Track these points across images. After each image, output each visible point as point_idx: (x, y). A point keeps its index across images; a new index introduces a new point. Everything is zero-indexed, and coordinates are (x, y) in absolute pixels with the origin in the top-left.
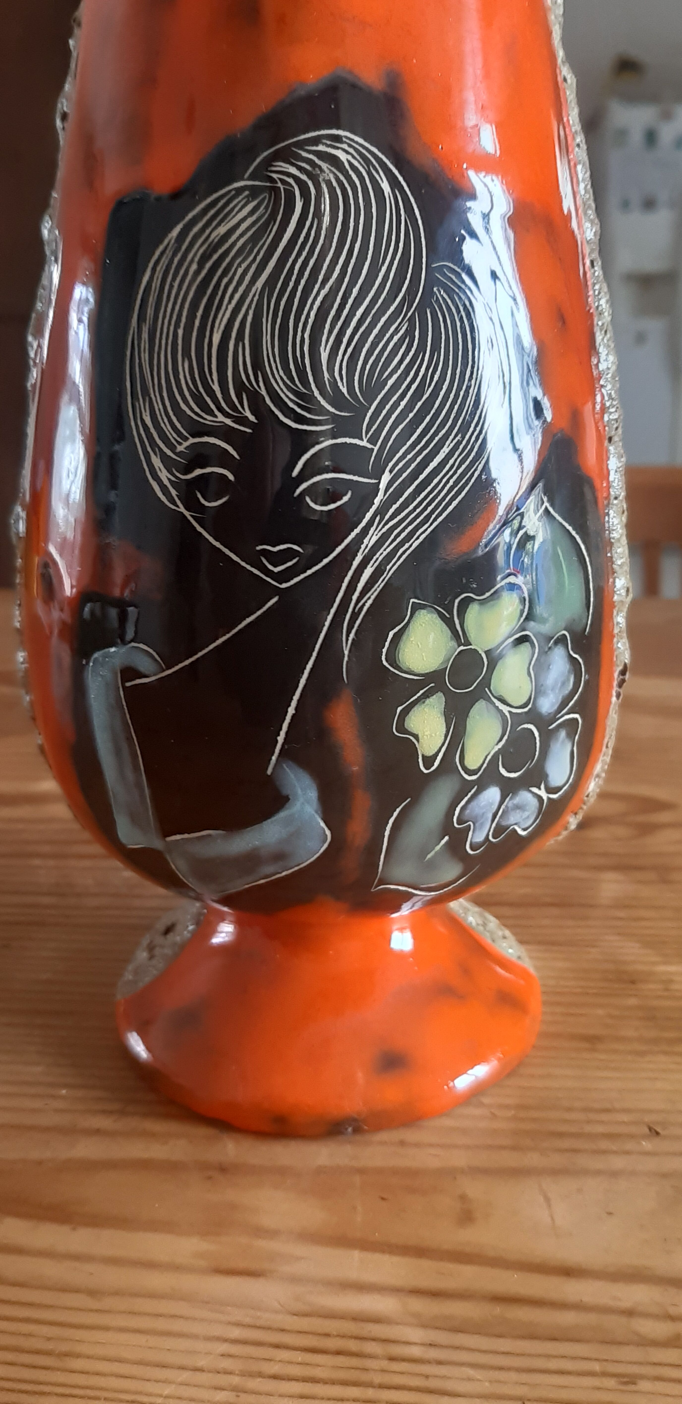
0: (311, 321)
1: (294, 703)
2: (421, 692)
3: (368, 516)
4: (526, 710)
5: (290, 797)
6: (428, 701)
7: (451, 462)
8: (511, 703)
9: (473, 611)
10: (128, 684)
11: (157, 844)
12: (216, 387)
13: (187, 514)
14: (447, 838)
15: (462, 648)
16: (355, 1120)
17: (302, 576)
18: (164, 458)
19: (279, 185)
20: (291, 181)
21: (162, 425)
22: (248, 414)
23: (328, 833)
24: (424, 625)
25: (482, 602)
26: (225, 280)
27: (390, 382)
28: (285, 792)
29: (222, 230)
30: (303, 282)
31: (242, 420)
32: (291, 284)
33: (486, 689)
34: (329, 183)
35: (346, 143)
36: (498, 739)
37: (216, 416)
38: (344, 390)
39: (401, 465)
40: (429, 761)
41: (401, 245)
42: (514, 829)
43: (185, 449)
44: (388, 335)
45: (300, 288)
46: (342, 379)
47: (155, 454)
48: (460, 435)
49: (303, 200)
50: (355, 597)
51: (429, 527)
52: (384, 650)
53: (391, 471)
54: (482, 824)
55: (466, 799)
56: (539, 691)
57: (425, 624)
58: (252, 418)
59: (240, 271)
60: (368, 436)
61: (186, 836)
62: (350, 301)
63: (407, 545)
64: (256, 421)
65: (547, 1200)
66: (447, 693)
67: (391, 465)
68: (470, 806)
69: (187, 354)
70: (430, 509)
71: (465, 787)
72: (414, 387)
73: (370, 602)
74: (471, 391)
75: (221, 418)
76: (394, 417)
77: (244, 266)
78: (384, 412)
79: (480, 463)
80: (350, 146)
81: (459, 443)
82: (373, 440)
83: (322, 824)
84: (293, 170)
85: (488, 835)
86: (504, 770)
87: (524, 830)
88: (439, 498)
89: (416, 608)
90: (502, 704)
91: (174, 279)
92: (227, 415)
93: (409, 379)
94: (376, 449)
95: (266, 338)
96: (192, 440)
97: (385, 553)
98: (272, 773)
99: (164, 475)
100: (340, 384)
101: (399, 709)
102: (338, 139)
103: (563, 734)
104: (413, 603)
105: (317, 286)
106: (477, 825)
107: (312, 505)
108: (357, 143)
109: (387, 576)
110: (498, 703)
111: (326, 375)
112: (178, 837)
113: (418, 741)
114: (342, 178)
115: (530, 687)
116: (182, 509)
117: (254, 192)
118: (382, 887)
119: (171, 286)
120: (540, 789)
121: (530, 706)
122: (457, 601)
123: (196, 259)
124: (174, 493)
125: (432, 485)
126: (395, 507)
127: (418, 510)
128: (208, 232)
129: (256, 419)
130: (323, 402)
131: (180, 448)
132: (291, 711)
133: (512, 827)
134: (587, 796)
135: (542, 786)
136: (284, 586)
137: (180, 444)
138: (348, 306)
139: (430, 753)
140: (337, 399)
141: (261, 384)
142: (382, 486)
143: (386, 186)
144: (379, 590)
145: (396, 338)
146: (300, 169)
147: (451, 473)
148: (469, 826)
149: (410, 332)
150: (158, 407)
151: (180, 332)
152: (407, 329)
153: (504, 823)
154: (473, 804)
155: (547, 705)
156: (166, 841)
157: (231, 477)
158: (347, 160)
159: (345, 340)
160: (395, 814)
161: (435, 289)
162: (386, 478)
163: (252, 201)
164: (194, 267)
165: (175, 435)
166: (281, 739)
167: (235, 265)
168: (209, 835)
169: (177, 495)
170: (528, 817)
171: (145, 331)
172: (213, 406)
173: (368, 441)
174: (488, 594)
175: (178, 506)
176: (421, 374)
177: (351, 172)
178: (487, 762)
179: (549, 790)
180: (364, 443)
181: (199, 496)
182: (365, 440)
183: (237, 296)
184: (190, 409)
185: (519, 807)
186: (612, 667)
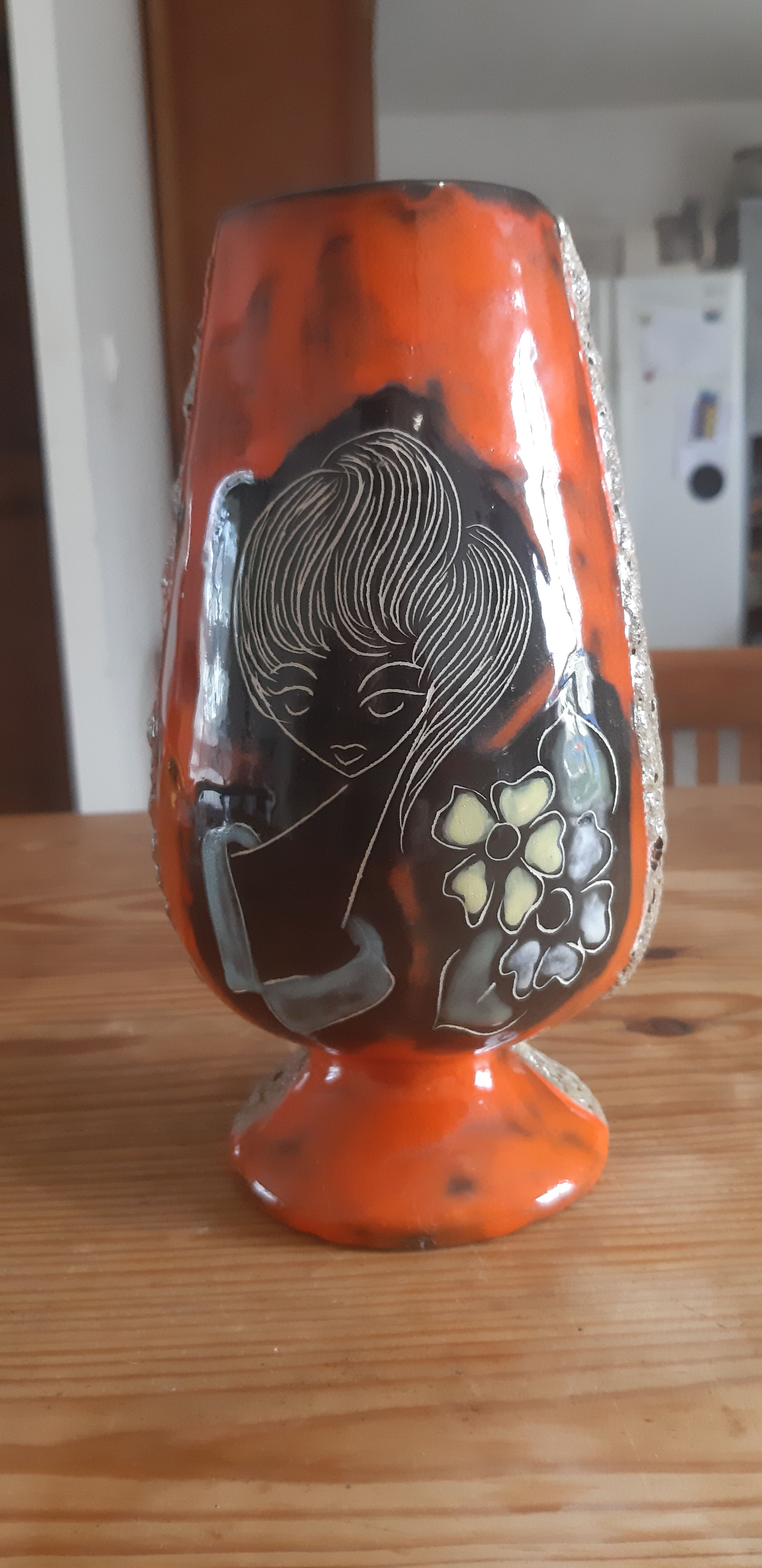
0: (371, 574)
1: (361, 870)
2: (465, 860)
3: (418, 721)
4: (558, 876)
5: (361, 947)
6: (471, 868)
7: (485, 677)
8: (545, 871)
9: (507, 795)
10: (233, 856)
11: (257, 988)
12: (300, 625)
13: (277, 721)
14: (494, 984)
15: (498, 824)
16: (427, 1234)
17: (367, 769)
18: (261, 679)
19: (346, 471)
20: (355, 468)
21: (260, 654)
22: (324, 645)
23: (392, 977)
25: (514, 788)
26: (306, 544)
27: (434, 618)
28: (356, 943)
29: (304, 506)
30: (365, 545)
31: (320, 650)
32: (356, 546)
33: (521, 858)
34: (384, 469)
35: (397, 438)
36: (534, 900)
37: (300, 647)
38: (398, 625)
39: (443, 681)
40: (474, 918)
41: (441, 513)
42: (555, 978)
43: (277, 671)
44: (431, 583)
45: (363, 549)
46: (396, 618)
47: (255, 676)
48: (491, 657)
49: (364, 484)
50: (408, 785)
51: (467, 728)
52: (433, 827)
53: (435, 687)
54: (525, 974)
55: (509, 950)
56: (569, 859)
57: (466, 805)
58: (327, 648)
59: (317, 537)
60: (417, 660)
61: (279, 980)
63: (449, 743)
64: (329, 650)
66: (487, 862)
67: (435, 681)
68: (513, 957)
69: (278, 600)
70: (467, 714)
71: (507, 941)
72: (453, 621)
73: (420, 788)
74: (500, 622)
75: (303, 648)
76: (437, 644)
77: (320, 534)
78: (429, 641)
79: (509, 678)
80: (400, 440)
81: (491, 662)
82: (421, 663)
83: (387, 970)
84: (357, 461)
85: (532, 983)
86: (541, 926)
87: (567, 980)
89: (458, 792)
90: (536, 871)
91: (268, 543)
92: (307, 646)
93: (449, 615)
94: (423, 669)
95: (337, 587)
96: (281, 665)
97: (432, 750)
98: (346, 927)
99: (260, 691)
100: (394, 621)
101: (447, 874)
102: (391, 435)
103: (595, 897)
104: (456, 788)
106: (521, 973)
107: (373, 713)
108: (405, 437)
109: (434, 767)
110: (532, 870)
111: (383, 614)
112: (273, 982)
113: (464, 901)
114: (394, 465)
115: (561, 856)
116: (274, 718)
117: (328, 478)
118: (441, 1026)
119: (266, 549)
120: (577, 944)
121: (562, 873)
122: (492, 787)
123: (285, 528)
124: (268, 705)
125: (469, 696)
126: (439, 713)
127: (458, 716)
129: (330, 648)
130: (381, 635)
131: (273, 671)
133: (553, 977)
134: (633, 954)
135: (579, 942)
136: (353, 776)
137: (273, 668)
138: (400, 562)
139: (475, 911)
140: (391, 632)
141: (334, 622)
142: (429, 697)
143: (428, 469)
144: (427, 778)
145: (438, 585)
146: (362, 459)
147: (484, 686)
148: (514, 973)
149: (449, 580)
150: (257, 639)
151: (273, 583)
152: (446, 577)
153: (546, 973)
154: (516, 955)
155: (578, 871)
156: (263, 986)
157: (311, 693)
158: (398, 451)
159: (398, 588)
160: (448, 962)
161: (469, 545)
162: (431, 691)
163: (326, 485)
164: (283, 534)
165: (269, 661)
166: (352, 899)
167: (314, 533)
168: (297, 980)
169: (270, 707)
170: (568, 969)
171: (247, 582)
172: (297, 639)
173: (416, 664)
174: (519, 781)
175: (271, 716)
177: (401, 460)
178: (525, 919)
179: (586, 946)
180: (414, 665)
181: (287, 707)
182: (415, 663)
183: (315, 557)
184: (281, 641)
185: (560, 959)
186: (644, 841)
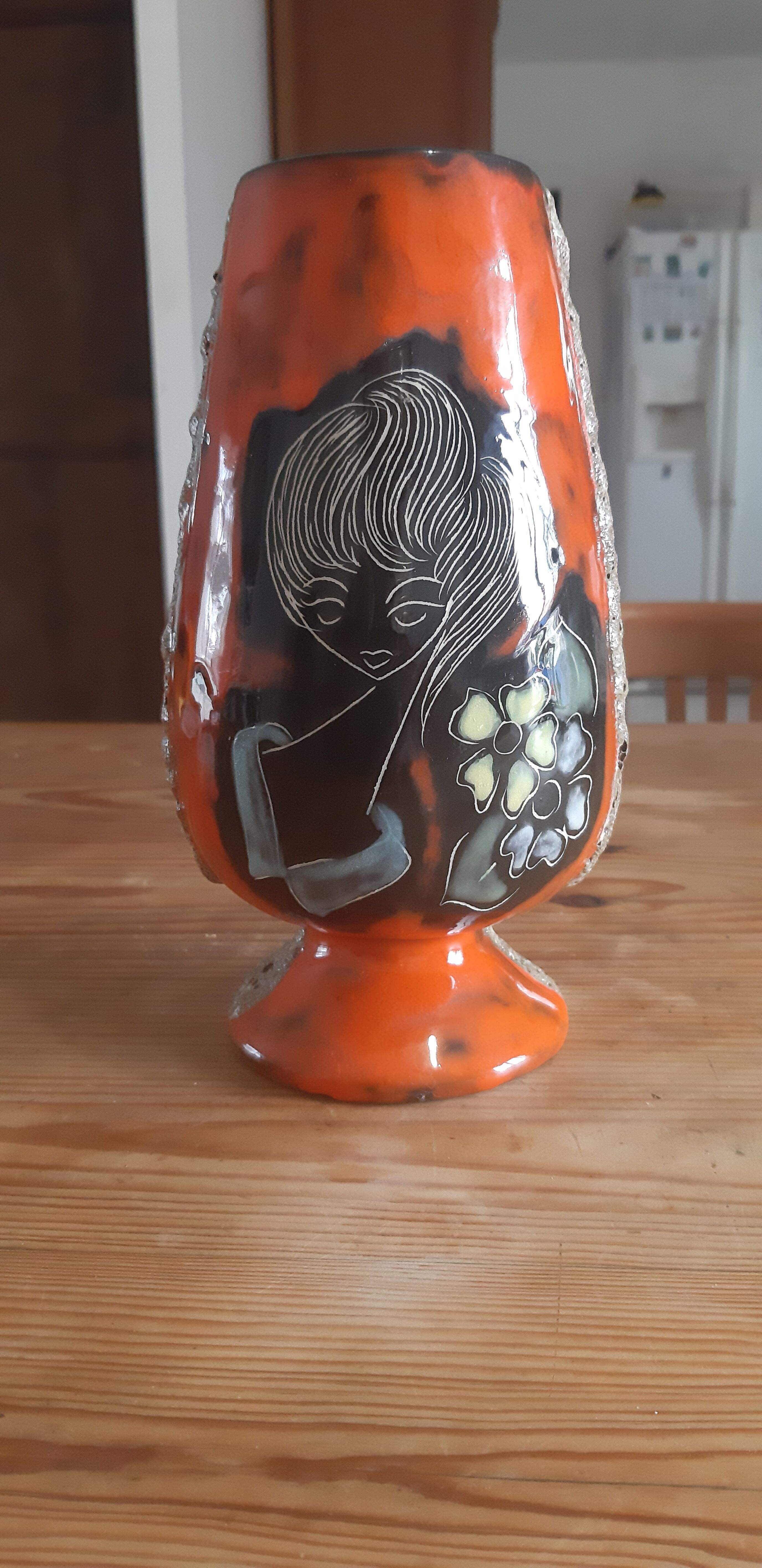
0: (398, 497)
1: (386, 762)
2: (476, 754)
3: (438, 630)
4: (551, 769)
5: (383, 831)
6: (481, 760)
7: (495, 592)
8: (541, 764)
9: (512, 697)
10: (264, 753)
11: (281, 872)
12: (332, 543)
13: (310, 630)
14: (495, 864)
15: (505, 722)
16: (427, 1089)
17: (392, 672)
18: (294, 591)
19: (376, 406)
20: (384, 403)
21: (293, 569)
22: (354, 561)
23: (409, 858)
24: (477, 706)
25: (518, 690)
26: (339, 470)
27: (453, 539)
28: (380, 826)
29: (336, 436)
30: (392, 471)
31: (351, 566)
32: (385, 473)
33: (522, 753)
34: (410, 405)
36: (531, 790)
37: (332, 563)
38: (421, 544)
39: (460, 595)
40: (482, 805)
41: (459, 445)
42: (544, 860)
43: (310, 585)
44: (451, 507)
45: (391, 475)
46: (419, 537)
47: (288, 590)
48: (501, 574)
49: (392, 417)
50: (429, 687)
51: (481, 637)
52: (450, 724)
53: (454, 599)
54: (521, 854)
55: (509, 834)
56: (559, 755)
58: (357, 564)
59: (349, 464)
60: (438, 575)
61: (304, 864)
62: (425, 484)
63: (465, 650)
64: (360, 566)
65: (575, 1137)
66: (494, 755)
67: (453, 595)
68: (511, 840)
69: (310, 519)
70: (481, 625)
71: (508, 825)
72: (469, 541)
73: (440, 690)
75: (335, 564)
76: (455, 562)
77: (352, 460)
78: (449, 559)
79: (515, 593)
80: (424, 379)
81: (500, 579)
82: (441, 578)
83: (406, 852)
84: (386, 396)
85: (525, 863)
86: (536, 813)
87: (552, 862)
88: (487, 617)
89: (472, 694)
90: (534, 764)
91: (302, 469)
92: (339, 561)
93: (465, 536)
94: (443, 584)
95: (367, 510)
96: (314, 579)
97: (450, 655)
98: (370, 814)
99: (294, 604)
100: (418, 540)
101: (461, 766)
102: (416, 374)
103: (578, 789)
105: (402, 475)
106: (516, 855)
107: (399, 623)
108: (429, 377)
109: (451, 672)
110: (531, 763)
111: (409, 534)
112: (298, 866)
113: (474, 790)
114: (419, 401)
115: (554, 752)
116: (307, 627)
117: (359, 411)
118: (447, 902)
120: (562, 830)
121: (554, 767)
122: (501, 689)
123: (318, 456)
124: (301, 615)
125: (482, 608)
126: (456, 623)
127: (473, 626)
128: (326, 437)
129: (360, 564)
130: (407, 553)
131: (306, 585)
132: (384, 767)
133: (542, 859)
134: (600, 844)
135: (564, 828)
136: (380, 679)
137: (306, 582)
139: (482, 799)
140: (415, 549)
141: (364, 541)
142: (448, 609)
143: (448, 406)
144: (446, 681)
145: (456, 509)
146: (389, 394)
147: (495, 600)
148: (511, 855)
149: (466, 505)
150: (290, 556)
151: (306, 505)
152: (464, 502)
153: (537, 855)
154: (514, 838)
155: (567, 766)
156: (288, 870)
157: (343, 604)
158: (422, 389)
159: (422, 511)
160: (458, 844)
161: (482, 475)
162: (450, 603)
163: (357, 417)
164: (316, 461)
165: (302, 576)
166: (376, 788)
167: (346, 460)
168: (322, 863)
169: (303, 617)
170: (554, 852)
172: (329, 556)
173: (437, 579)
174: (522, 685)
175: (304, 625)
176: (474, 533)
177: (425, 397)
178: (523, 807)
179: (569, 832)
180: (435, 580)
181: (320, 618)
182: (436, 578)
183: (347, 481)
184: (314, 558)
185: (548, 843)
186: (614, 741)
